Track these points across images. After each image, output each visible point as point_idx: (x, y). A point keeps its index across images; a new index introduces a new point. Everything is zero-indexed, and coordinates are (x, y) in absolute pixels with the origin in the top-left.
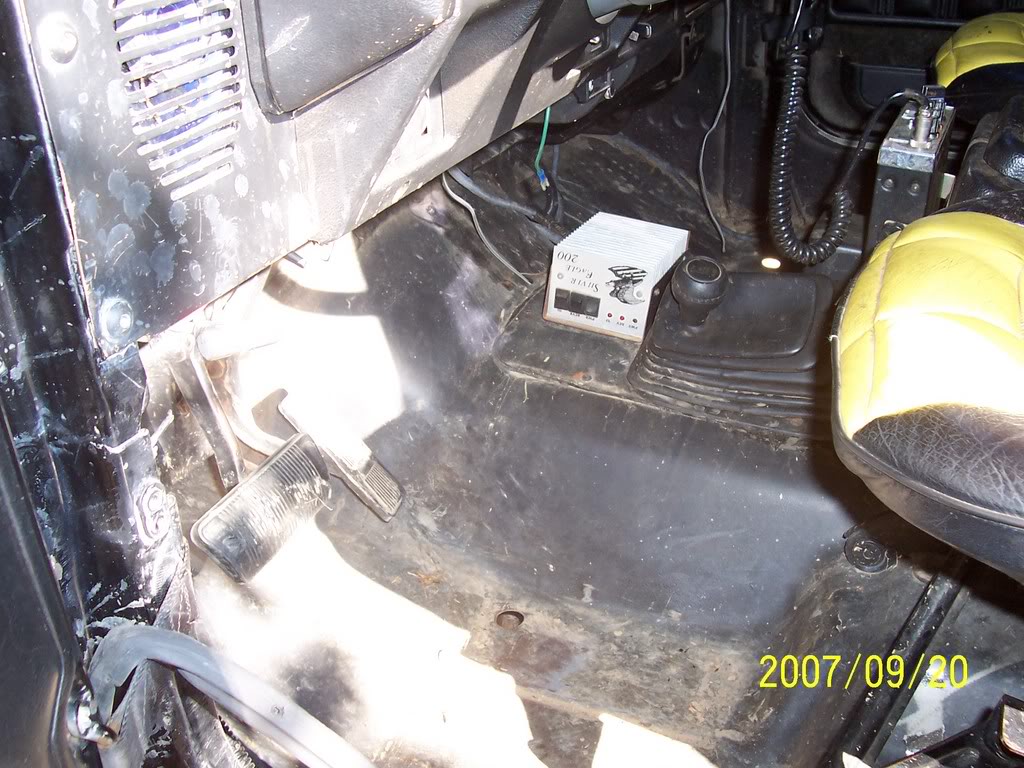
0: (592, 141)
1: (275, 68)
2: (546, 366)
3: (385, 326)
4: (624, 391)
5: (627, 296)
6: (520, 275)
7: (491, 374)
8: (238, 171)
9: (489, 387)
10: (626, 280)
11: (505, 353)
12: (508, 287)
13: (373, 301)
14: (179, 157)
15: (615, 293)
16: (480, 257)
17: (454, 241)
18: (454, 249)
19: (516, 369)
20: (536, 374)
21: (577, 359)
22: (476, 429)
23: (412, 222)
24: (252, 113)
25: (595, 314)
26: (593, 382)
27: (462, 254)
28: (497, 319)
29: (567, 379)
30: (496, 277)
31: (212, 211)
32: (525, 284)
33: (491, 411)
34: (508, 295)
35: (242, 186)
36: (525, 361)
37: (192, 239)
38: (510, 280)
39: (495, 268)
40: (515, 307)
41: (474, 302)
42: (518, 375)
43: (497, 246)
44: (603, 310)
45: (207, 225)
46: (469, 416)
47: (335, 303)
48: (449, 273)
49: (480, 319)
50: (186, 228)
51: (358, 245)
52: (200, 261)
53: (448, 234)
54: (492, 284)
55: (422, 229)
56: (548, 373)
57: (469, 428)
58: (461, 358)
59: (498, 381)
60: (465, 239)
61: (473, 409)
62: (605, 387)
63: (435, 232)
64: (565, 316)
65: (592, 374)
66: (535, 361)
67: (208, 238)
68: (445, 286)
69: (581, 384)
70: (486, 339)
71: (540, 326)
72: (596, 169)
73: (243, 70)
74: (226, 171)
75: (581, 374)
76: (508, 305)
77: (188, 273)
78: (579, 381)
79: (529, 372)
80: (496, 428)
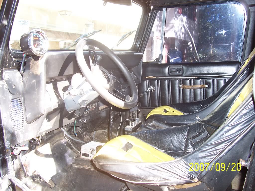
0: (102, 131)
1: (27, 118)
2: (80, 165)
3: (54, 159)
4: (91, 168)
5: (93, 153)
6: (79, 152)
7: (71, 166)
8: (23, 129)
9: (71, 168)
10: (92, 151)
11: (73, 163)
12: (76, 153)
13: (53, 155)
14: (16, 128)
15: (91, 153)
16: (72, 149)
17: (67, 146)
18: (67, 147)
19: (75, 165)
20: (78, 166)
21: (85, 163)
22: (68, 175)
23: (61, 143)
24: (25, 123)
25: (88, 157)
26: (87, 167)
27: (69, 148)
28: (73, 158)
29: (83, 166)
30: (74, 152)
31: (20, 133)
32: (79, 153)
33: (70, 172)
34: (76, 155)
35: (24, 131)
36: (77, 164)
37: (17, 136)
38: (77, 152)
39: (74, 150)
40: (77, 156)
41: (70, 156)
42: (75, 166)
43: (75, 147)
44: (89, 156)
45: (19, 135)
46: (67, 173)
47: (46, 156)
48: (66, 151)
49: (70, 158)
50: (17, 135)
51: (51, 146)
52: (18, 139)
53: (67, 145)
54: (73, 153)
55: (62, 144)
56: (80, 166)
57: (67, 175)
58: (66, 164)
59: (72, 167)
60: (69, 146)
61: (68, 172)
62: (88, 167)
63: (64, 145)
64: (84, 157)
65: (87, 166)
66: (78, 164)
67: (19, 136)
68: (65, 153)
69: (85, 167)
70: (71, 161)
71: (80, 159)
72: (102, 136)
73: (24, 119)
74: (22, 129)
75: (85, 166)
76: (76, 156)
77: (17, 140)
78: (84, 167)
79: (77, 166)
80: (71, 174)
